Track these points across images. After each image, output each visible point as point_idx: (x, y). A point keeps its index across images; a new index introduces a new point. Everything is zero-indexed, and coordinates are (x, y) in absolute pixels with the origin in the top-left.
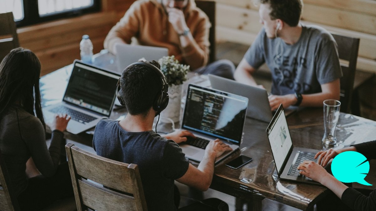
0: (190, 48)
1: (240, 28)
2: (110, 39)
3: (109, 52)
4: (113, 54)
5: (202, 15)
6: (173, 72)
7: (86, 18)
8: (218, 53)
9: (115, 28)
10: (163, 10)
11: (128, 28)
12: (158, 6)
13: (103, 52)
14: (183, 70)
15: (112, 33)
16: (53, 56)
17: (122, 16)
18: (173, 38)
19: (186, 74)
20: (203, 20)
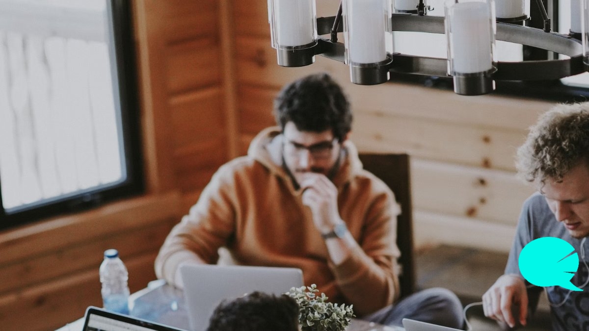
0: (350, 265)
1: (471, 212)
2: (170, 254)
3: (167, 284)
4: (175, 288)
5: (379, 186)
6: (316, 322)
7: (111, 210)
8: (421, 274)
9: (177, 230)
10: (287, 179)
11: (208, 226)
12: (275, 171)
13: (153, 285)
14: (338, 315)
15: (172, 241)
16: (40, 301)
17: (195, 202)
18: (313, 244)
19: (346, 323)
20: (383, 197)
